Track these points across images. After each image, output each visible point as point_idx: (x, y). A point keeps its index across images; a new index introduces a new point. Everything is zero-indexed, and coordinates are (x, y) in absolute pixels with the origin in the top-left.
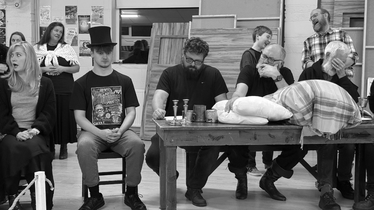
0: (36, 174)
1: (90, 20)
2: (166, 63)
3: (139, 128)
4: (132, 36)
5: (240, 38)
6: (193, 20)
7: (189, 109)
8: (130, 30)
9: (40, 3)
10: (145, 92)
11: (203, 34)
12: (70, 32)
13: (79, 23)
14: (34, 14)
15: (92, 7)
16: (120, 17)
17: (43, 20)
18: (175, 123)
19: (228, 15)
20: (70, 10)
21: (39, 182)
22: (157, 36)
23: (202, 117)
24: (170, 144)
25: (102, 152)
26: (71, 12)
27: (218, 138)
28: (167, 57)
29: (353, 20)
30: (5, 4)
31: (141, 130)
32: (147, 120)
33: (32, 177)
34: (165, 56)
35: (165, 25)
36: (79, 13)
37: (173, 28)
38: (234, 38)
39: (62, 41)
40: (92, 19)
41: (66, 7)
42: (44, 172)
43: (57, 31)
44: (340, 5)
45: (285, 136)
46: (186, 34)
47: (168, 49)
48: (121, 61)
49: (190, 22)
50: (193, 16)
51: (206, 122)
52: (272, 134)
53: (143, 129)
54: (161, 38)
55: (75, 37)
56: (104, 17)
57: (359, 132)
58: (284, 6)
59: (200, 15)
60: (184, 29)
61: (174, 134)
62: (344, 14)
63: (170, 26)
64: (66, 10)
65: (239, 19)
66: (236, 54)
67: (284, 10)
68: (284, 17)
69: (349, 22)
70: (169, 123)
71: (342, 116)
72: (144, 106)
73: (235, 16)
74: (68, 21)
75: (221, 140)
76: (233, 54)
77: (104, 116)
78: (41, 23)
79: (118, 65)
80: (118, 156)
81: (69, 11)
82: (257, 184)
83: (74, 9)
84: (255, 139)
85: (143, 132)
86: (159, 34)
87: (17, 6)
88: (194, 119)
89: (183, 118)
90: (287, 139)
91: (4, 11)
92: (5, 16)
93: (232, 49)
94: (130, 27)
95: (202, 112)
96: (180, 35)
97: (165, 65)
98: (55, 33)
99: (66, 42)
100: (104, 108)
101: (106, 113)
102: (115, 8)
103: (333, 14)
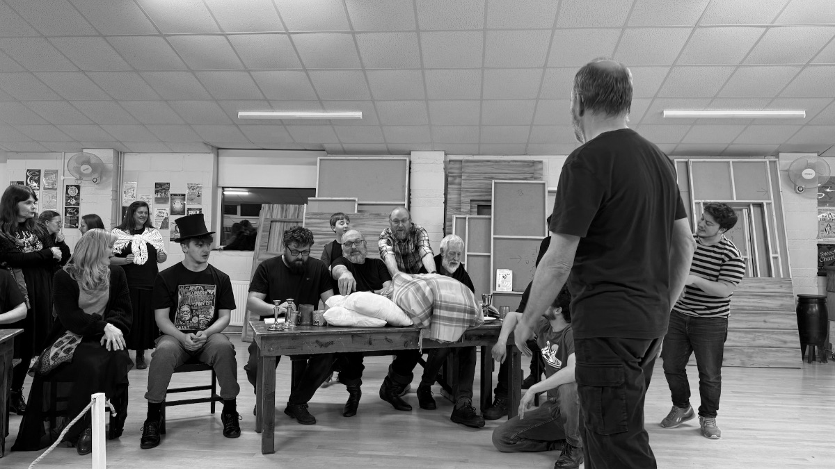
0: (93, 396)
1: (184, 199)
2: (277, 250)
4: (241, 215)
5: (362, 224)
6: (309, 202)
9: (124, 178)
11: (320, 219)
12: (160, 213)
13: (171, 202)
14: (116, 192)
15: (188, 184)
16: (223, 194)
17: (126, 198)
18: (276, 328)
19: (348, 199)
20: (161, 188)
21: (97, 408)
22: (266, 219)
23: (309, 319)
24: (268, 354)
25: (185, 363)
26: (163, 190)
27: (327, 345)
28: (278, 244)
29: (481, 207)
30: (80, 179)
31: (244, 329)
32: (251, 317)
34: (276, 242)
35: (277, 208)
36: (172, 191)
37: (286, 211)
39: (148, 224)
40: (188, 199)
41: (157, 184)
43: (141, 213)
44: (467, 191)
45: (404, 340)
46: (300, 218)
47: (280, 234)
48: (222, 247)
49: (305, 205)
50: (309, 199)
51: (312, 325)
52: (388, 337)
54: (271, 222)
55: (166, 219)
56: (203, 196)
57: (482, 333)
58: (409, 190)
59: (317, 198)
60: (299, 211)
61: (273, 341)
62: (471, 201)
63: (283, 208)
64: (156, 187)
65: (360, 202)
67: (410, 194)
68: (409, 202)
69: (476, 210)
70: (269, 327)
71: (464, 321)
73: (357, 200)
74: (158, 201)
75: (330, 346)
77: (190, 319)
78: (124, 201)
79: (217, 252)
81: (159, 188)
82: (376, 393)
83: (166, 186)
84: (370, 343)
86: (268, 217)
87: (95, 181)
88: (299, 322)
89: (286, 320)
90: (406, 344)
91: (78, 187)
92: (79, 193)
95: (308, 313)
96: (293, 218)
97: (275, 252)
98: (139, 214)
99: (154, 225)
100: (192, 310)
101: (193, 316)
102: (216, 186)
103: (460, 201)
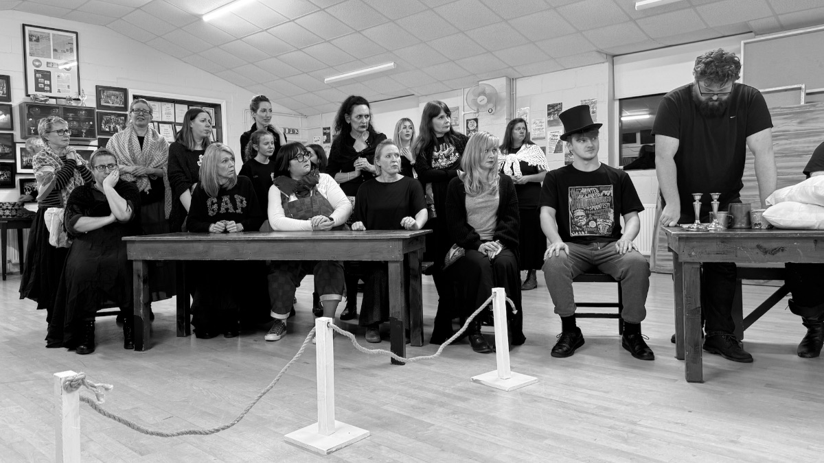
0: (494, 290)
3: (649, 256)
5: (813, 119)
7: (720, 209)
8: (638, 136)
9: (517, 104)
10: (657, 207)
12: (553, 136)
15: (582, 101)
21: (497, 301)
23: (745, 220)
24: (689, 260)
26: (555, 111)
27: (774, 251)
30: (478, 111)
33: (490, 294)
38: (802, 120)
41: (549, 106)
42: (503, 289)
51: (751, 228)
53: (654, 257)
55: (560, 142)
61: (695, 244)
64: (548, 110)
65: (808, 91)
66: (805, 143)
72: (656, 227)
73: (803, 86)
74: (550, 124)
75: (779, 254)
76: (801, 143)
77: (586, 223)
80: (610, 279)
81: (552, 110)
83: (559, 106)
85: (655, 261)
87: (491, 111)
88: (730, 225)
93: (798, 135)
94: (638, 132)
95: (744, 213)
100: (587, 215)
101: (590, 221)
102: (612, 99)
